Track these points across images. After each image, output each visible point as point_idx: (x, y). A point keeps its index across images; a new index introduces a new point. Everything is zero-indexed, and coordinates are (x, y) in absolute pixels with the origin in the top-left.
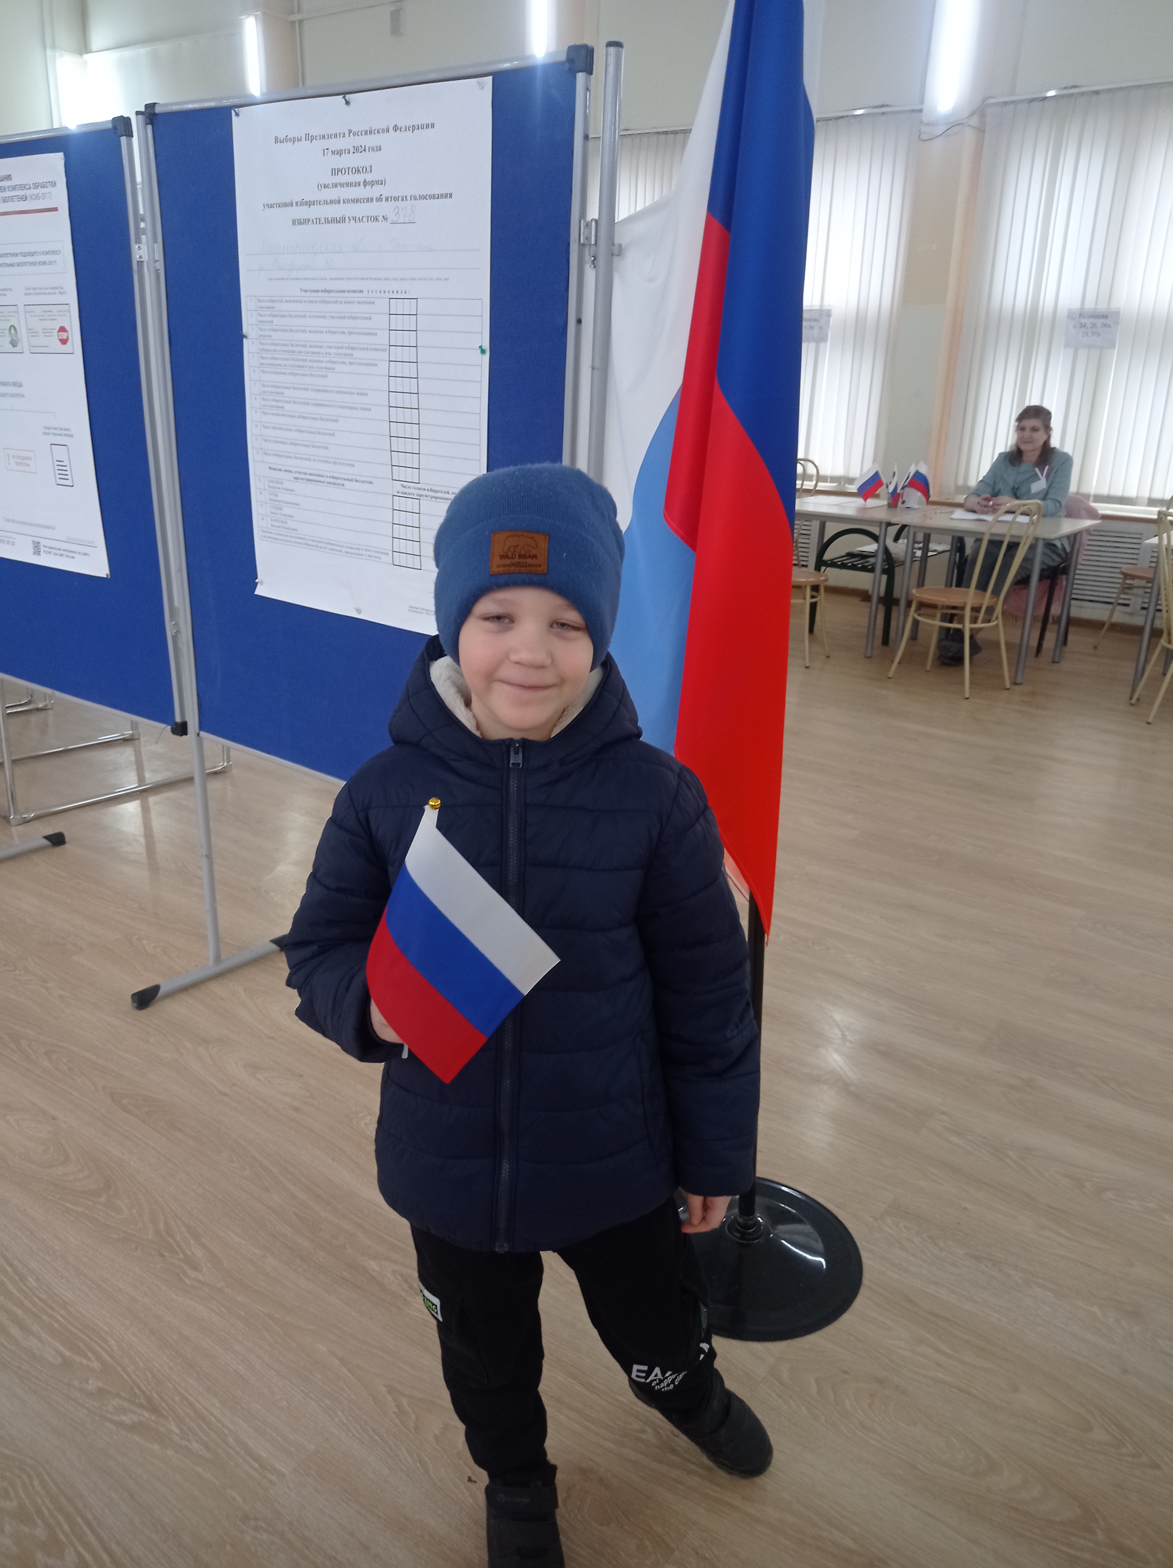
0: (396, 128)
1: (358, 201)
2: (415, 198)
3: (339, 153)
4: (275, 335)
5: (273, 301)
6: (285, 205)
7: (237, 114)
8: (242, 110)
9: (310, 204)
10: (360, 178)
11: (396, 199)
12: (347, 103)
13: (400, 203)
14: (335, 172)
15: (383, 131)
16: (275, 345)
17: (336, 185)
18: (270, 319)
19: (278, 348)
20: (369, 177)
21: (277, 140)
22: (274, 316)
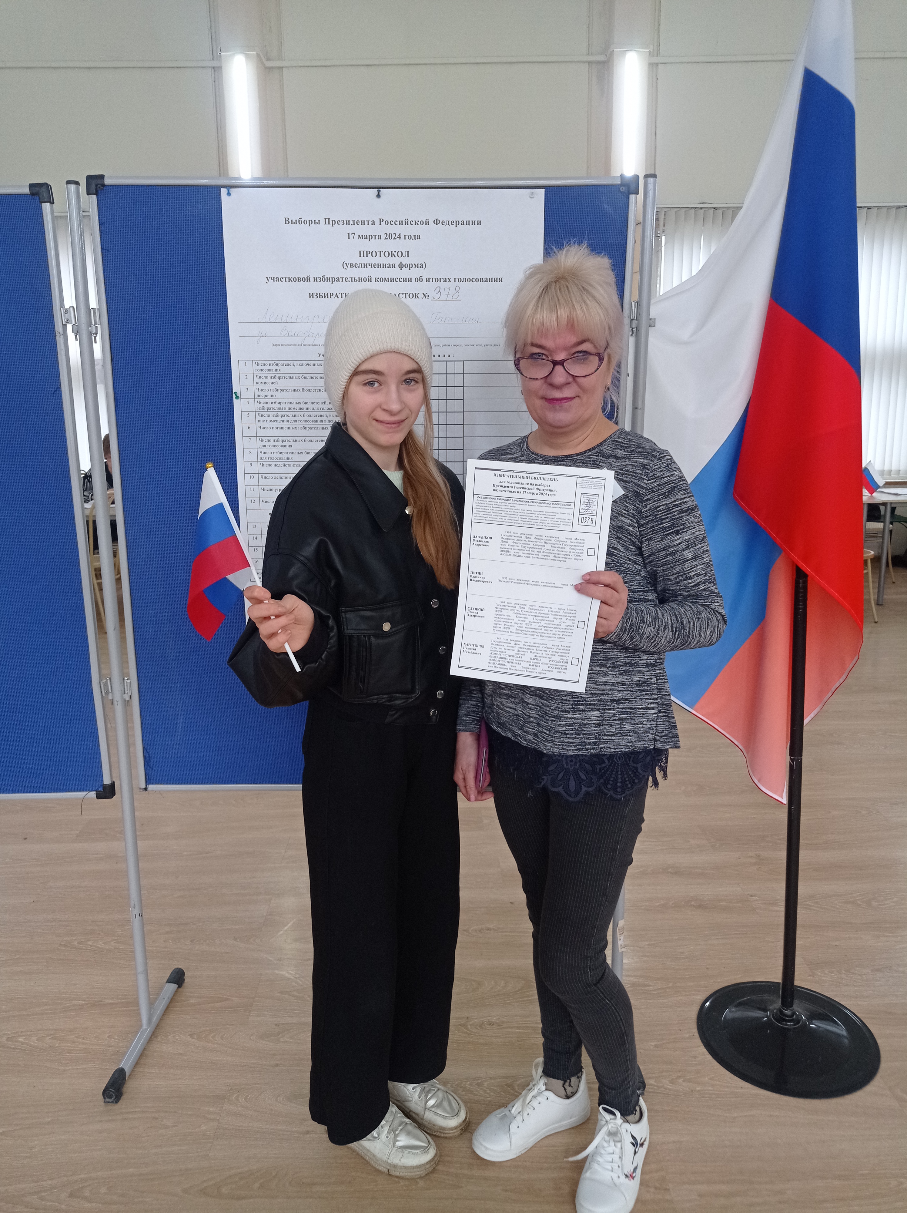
0: (437, 222)
1: (392, 280)
2: (460, 280)
3: (369, 238)
4: (278, 395)
5: (279, 365)
6: (299, 279)
7: (229, 194)
8: (232, 191)
9: (332, 280)
10: (396, 261)
11: (438, 280)
12: (378, 196)
13: (442, 284)
14: (362, 254)
15: (422, 223)
16: (281, 403)
17: (365, 266)
18: (274, 380)
19: (283, 406)
20: (405, 261)
21: (287, 221)
22: (280, 378)
